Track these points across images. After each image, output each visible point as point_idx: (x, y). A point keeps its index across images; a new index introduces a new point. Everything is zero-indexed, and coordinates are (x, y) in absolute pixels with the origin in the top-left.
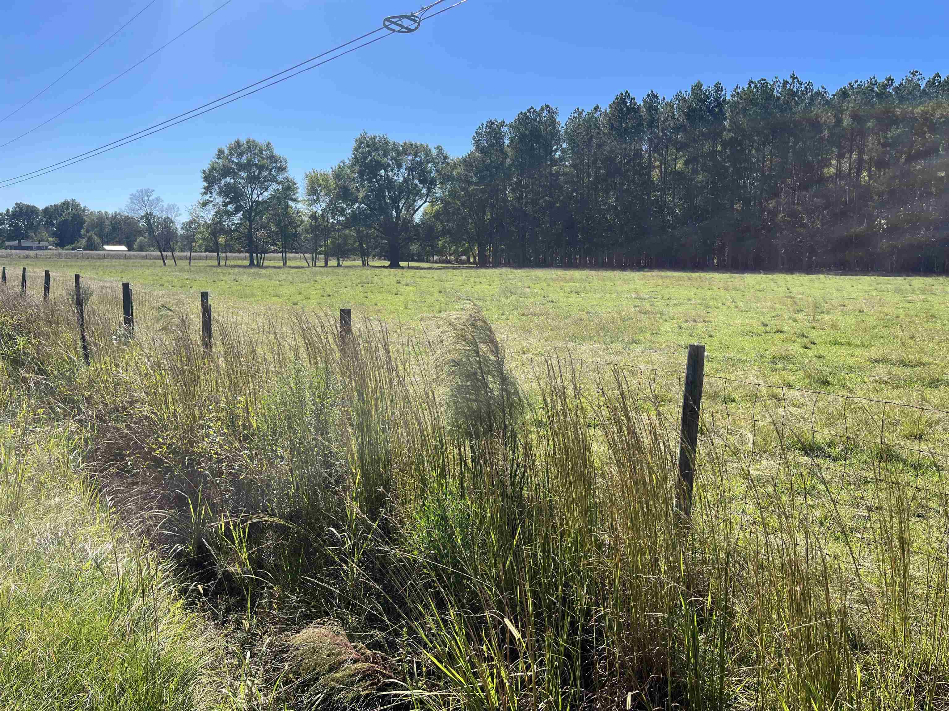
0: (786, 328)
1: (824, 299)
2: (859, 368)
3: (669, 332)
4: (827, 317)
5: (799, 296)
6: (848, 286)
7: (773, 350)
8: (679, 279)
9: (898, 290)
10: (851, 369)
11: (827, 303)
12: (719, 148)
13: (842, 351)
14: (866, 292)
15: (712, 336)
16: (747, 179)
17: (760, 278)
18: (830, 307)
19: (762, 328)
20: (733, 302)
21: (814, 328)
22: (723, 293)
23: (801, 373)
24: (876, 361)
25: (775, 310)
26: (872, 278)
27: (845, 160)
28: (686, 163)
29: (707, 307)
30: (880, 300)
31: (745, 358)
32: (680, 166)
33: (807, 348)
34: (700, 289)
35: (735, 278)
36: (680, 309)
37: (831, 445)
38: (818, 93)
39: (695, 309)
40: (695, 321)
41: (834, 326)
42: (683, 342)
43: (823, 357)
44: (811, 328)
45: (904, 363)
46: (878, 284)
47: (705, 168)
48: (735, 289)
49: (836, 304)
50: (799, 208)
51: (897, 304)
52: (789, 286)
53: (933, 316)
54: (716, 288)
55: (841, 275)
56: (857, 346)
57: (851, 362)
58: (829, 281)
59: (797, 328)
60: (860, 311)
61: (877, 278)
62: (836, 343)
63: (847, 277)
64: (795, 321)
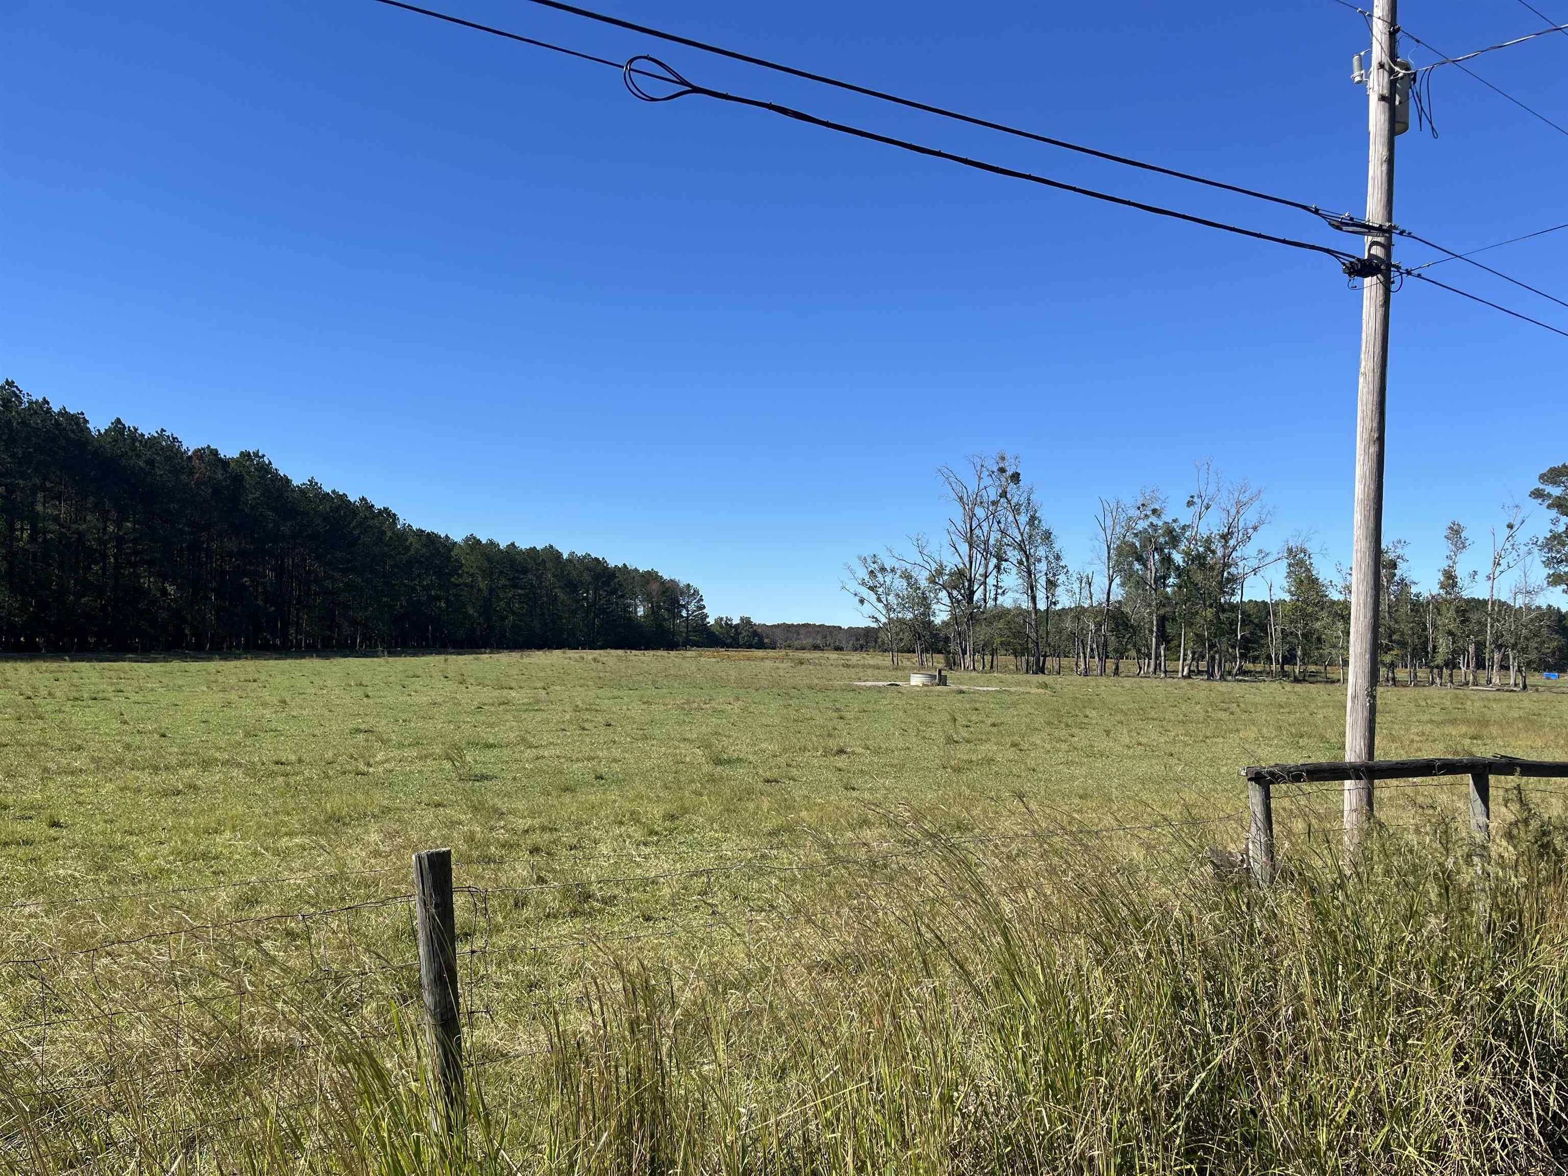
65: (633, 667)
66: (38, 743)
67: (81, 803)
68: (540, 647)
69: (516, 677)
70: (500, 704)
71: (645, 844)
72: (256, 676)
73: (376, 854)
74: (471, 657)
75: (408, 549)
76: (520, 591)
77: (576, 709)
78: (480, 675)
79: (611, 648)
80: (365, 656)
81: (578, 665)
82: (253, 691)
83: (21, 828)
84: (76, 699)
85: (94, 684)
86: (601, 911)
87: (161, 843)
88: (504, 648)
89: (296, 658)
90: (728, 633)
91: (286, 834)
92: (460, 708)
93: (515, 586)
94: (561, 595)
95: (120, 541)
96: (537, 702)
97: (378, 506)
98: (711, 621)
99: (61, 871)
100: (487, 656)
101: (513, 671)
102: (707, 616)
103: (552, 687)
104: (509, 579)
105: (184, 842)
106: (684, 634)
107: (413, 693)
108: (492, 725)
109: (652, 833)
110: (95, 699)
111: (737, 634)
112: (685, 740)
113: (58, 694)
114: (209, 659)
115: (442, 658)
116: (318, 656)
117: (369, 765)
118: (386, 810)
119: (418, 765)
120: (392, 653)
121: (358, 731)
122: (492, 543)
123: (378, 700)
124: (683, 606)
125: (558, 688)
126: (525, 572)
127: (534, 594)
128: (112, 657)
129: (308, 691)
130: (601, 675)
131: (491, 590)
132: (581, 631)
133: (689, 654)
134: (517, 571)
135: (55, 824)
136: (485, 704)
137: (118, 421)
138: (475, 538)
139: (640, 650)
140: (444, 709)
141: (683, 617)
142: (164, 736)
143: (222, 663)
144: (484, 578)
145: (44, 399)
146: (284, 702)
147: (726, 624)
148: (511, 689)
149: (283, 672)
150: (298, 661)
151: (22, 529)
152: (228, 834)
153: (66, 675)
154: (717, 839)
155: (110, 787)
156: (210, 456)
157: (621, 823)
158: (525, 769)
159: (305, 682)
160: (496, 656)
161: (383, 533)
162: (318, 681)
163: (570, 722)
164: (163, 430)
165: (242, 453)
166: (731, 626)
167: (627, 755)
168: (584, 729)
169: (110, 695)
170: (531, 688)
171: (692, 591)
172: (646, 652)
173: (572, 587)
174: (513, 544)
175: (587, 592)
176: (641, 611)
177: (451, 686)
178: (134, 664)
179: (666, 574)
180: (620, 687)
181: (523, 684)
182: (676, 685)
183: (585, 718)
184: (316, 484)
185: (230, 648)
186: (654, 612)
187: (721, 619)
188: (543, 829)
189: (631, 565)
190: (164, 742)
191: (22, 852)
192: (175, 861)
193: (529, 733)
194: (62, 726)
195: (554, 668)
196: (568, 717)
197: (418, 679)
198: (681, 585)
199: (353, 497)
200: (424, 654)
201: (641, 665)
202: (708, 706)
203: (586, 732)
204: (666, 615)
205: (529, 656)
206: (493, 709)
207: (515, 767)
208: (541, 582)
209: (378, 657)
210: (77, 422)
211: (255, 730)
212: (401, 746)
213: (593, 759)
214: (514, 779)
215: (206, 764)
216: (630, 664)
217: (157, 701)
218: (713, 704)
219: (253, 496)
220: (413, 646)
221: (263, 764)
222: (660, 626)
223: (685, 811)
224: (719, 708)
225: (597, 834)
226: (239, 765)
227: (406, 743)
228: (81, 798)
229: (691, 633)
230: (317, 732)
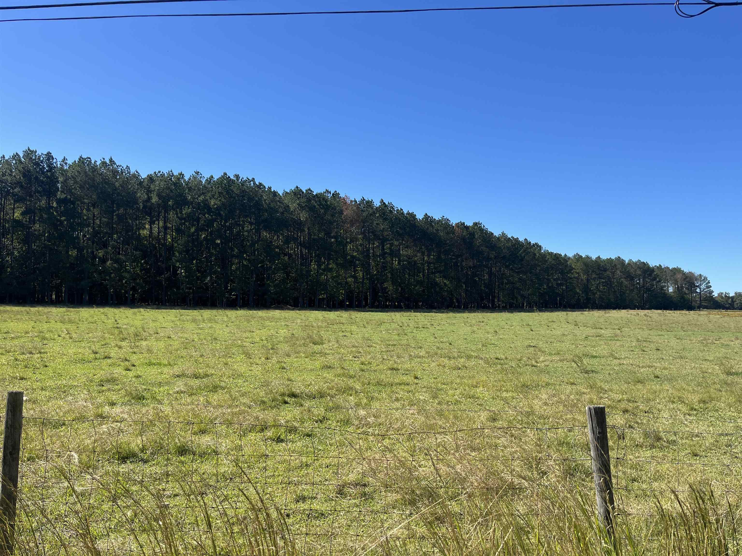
0: (112, 355)
1: (143, 328)
2: (166, 383)
3: (4, 365)
4: (144, 343)
5: (125, 326)
6: (160, 317)
7: (101, 374)
8: (18, 313)
9: (194, 321)
10: (160, 384)
11: (145, 332)
12: (55, 205)
13: (153, 371)
14: (173, 322)
15: (46, 366)
16: (81, 232)
17: (93, 312)
18: (148, 335)
19: (92, 356)
20: (68, 333)
21: (135, 353)
22: (59, 325)
23: (123, 392)
24: (178, 376)
25: (104, 339)
26: (177, 311)
27: (155, 225)
28: (23, 214)
29: (44, 338)
30: (182, 328)
31: (76, 384)
32: (17, 215)
33: (129, 370)
34: (38, 323)
35: (71, 312)
36: (16, 342)
37: (143, 450)
38: (134, 175)
39: (32, 341)
40: (31, 353)
41: (150, 351)
42: (17, 374)
43: (140, 376)
44: (132, 353)
45: (196, 376)
46: (181, 316)
47: (42, 220)
48: (71, 321)
49: (151, 333)
50: (123, 258)
51: (193, 330)
52: (117, 318)
53: (215, 339)
54: (53, 322)
55: (157, 309)
56: (165, 365)
57: (160, 378)
58: (147, 314)
59: (122, 354)
60: (168, 337)
61: (181, 311)
62: (150, 364)
63: (160, 311)
64: (120, 347)
65: (668, 319)
66: (407, 345)
67: (424, 370)
68: (614, 308)
69: (603, 323)
70: (597, 336)
71: (689, 415)
72: (483, 320)
73: (546, 404)
74: (580, 313)
75: (546, 261)
76: (603, 280)
77: (638, 340)
78: (585, 322)
79: (654, 309)
80: (529, 312)
81: (636, 318)
82: (482, 326)
83: (405, 378)
84: (417, 328)
85: (423, 322)
86: (668, 447)
87: (456, 389)
88: (595, 309)
89: (499, 312)
90: (727, 301)
91: (505, 391)
92: (577, 337)
93: (600, 278)
94: (626, 283)
95: (429, 263)
96: (616, 336)
97: (533, 242)
98: (715, 294)
99: (421, 397)
100: (587, 312)
101: (602, 320)
102: (713, 292)
103: (623, 329)
104: (597, 275)
105: (465, 390)
106: (698, 302)
107: (553, 330)
108: (594, 347)
109: (692, 409)
110: (424, 328)
111: (733, 301)
112: (706, 360)
113: (411, 325)
114: (464, 312)
115: (565, 313)
116: (508, 312)
117: (537, 362)
118: (548, 384)
119: (560, 364)
120: (541, 311)
121: (530, 346)
122: (588, 257)
123: (537, 332)
124: (697, 286)
125: (626, 329)
126: (605, 270)
127: (610, 281)
128: (428, 311)
129: (506, 327)
130: (650, 323)
131: (588, 280)
132: (636, 300)
133: (702, 313)
134: (601, 270)
135: (416, 378)
136: (589, 336)
137: (426, 214)
138: (579, 255)
139: (671, 310)
140: (569, 337)
141: (697, 292)
142: (450, 344)
143: (469, 314)
144: (584, 274)
145: (401, 209)
146: (496, 332)
147: (726, 296)
148: (601, 329)
149: (494, 319)
150: (499, 314)
151: (396, 260)
152: (481, 389)
153: (413, 318)
154: (734, 416)
155: (434, 364)
156: (462, 226)
157: (673, 402)
158: (615, 369)
159: (503, 323)
160: (592, 313)
161: (535, 254)
162: (509, 323)
163: (636, 347)
164: (443, 216)
165: (474, 223)
166: (729, 297)
167: (671, 366)
168: (644, 351)
169: (429, 326)
170: (612, 329)
171: (703, 278)
172: (675, 311)
173: (630, 277)
174: (599, 257)
175: (639, 280)
176: (671, 290)
177: (571, 327)
178: (436, 314)
179: (686, 269)
180: (662, 330)
181: (607, 327)
182: (696, 330)
183: (644, 345)
184: (505, 234)
185: (471, 307)
186: (679, 289)
187: (722, 293)
188: (629, 401)
189: (664, 264)
190: (451, 347)
191: (406, 388)
192: (462, 398)
193: (614, 351)
194: (414, 338)
195: (623, 319)
196: (634, 344)
197: (554, 323)
198: (696, 275)
199: (521, 239)
200: (556, 311)
201: (674, 318)
202: (718, 342)
203: (645, 352)
204: (687, 292)
205: (609, 313)
206: (593, 338)
207: (609, 368)
208: (614, 276)
209: (534, 312)
210: (412, 216)
211: (486, 343)
212: (550, 354)
213: (652, 367)
214: (609, 374)
215: (469, 357)
216: (666, 317)
217: (446, 329)
218: (722, 341)
219: (478, 242)
220: (550, 307)
221: (491, 359)
222: (683, 297)
223: (712, 399)
224: (725, 343)
225: (660, 407)
226: (482, 359)
227: (553, 353)
228: (424, 368)
229: (703, 301)
230: (512, 346)
